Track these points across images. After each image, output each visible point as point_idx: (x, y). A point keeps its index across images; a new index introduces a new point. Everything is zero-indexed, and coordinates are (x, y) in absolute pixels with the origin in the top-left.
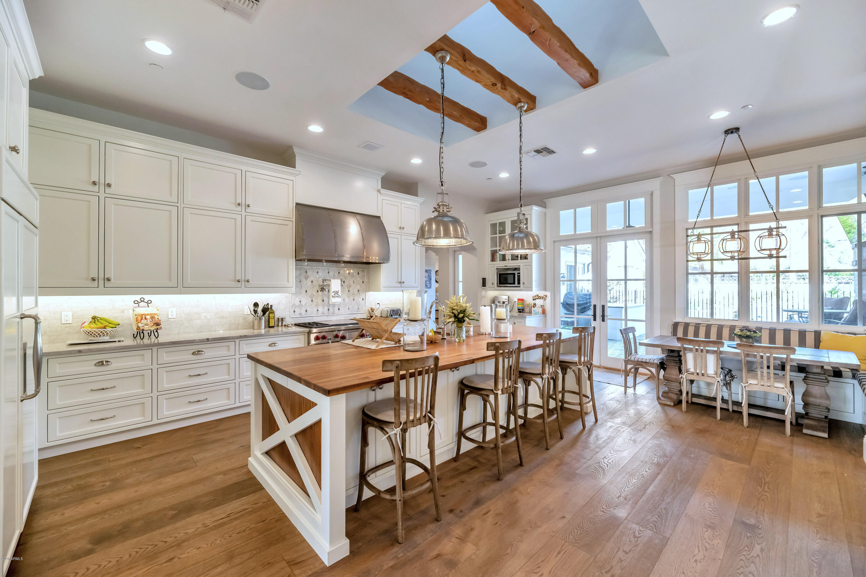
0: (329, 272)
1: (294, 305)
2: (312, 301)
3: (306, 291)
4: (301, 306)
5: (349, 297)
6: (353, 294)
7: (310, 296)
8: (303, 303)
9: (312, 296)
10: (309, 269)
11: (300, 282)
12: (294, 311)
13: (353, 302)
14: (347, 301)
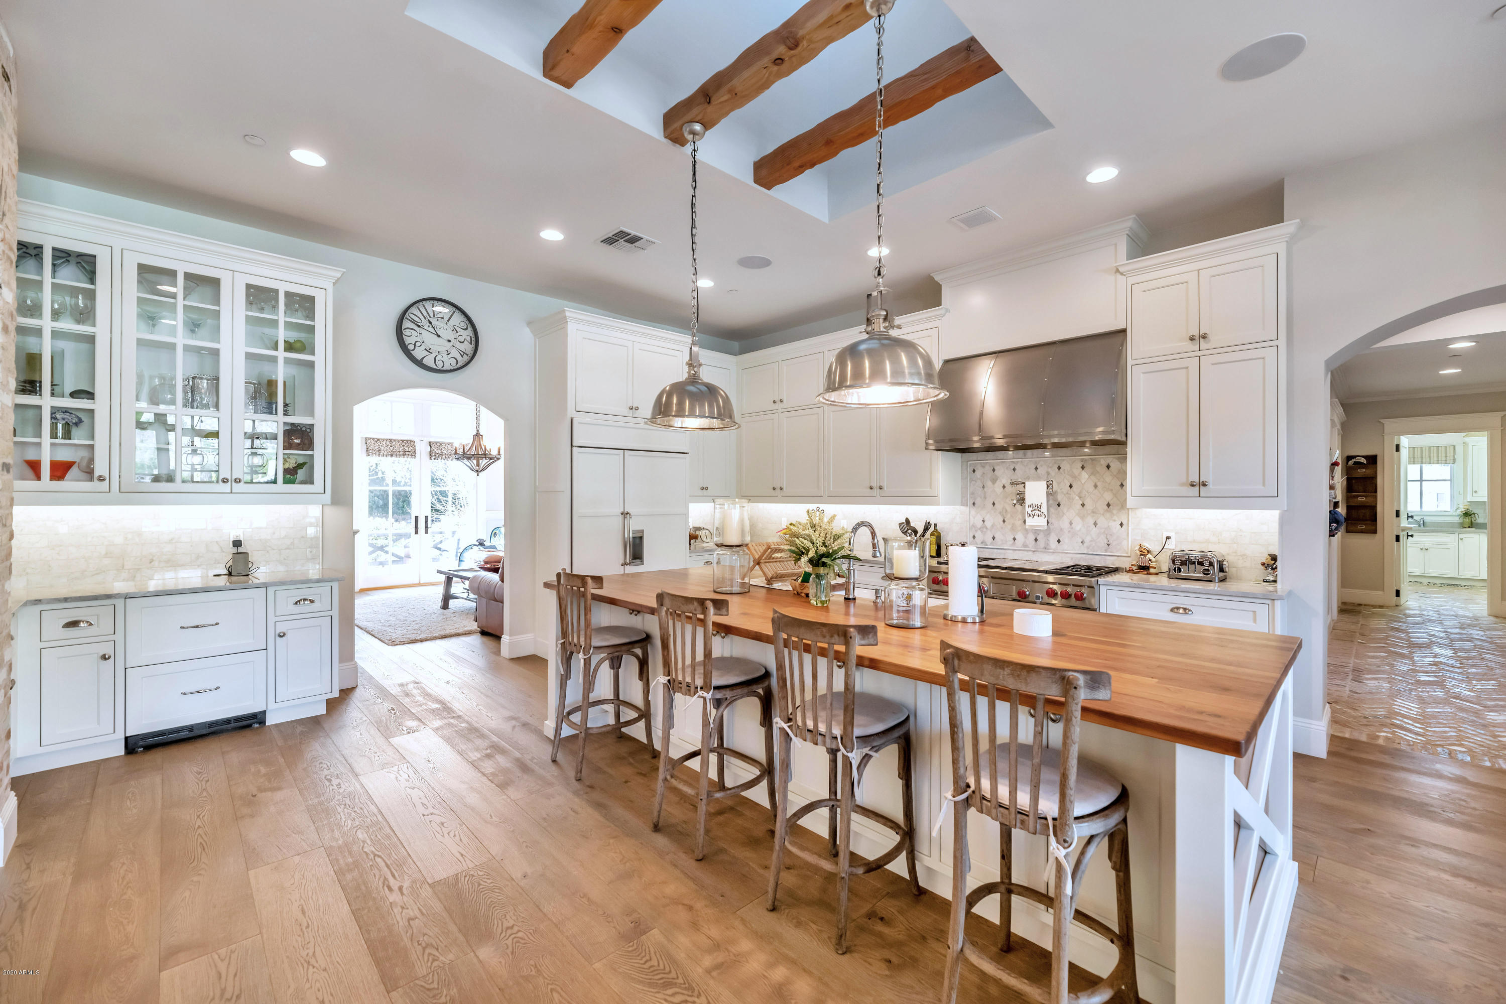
0: (1036, 468)
1: (973, 526)
2: (1004, 521)
3: (994, 504)
4: (985, 530)
5: (1083, 518)
6: (1093, 512)
7: (1000, 513)
8: (988, 524)
9: (1004, 513)
10: (998, 464)
11: (983, 487)
12: (974, 537)
13: (1095, 529)
14: (1078, 525)
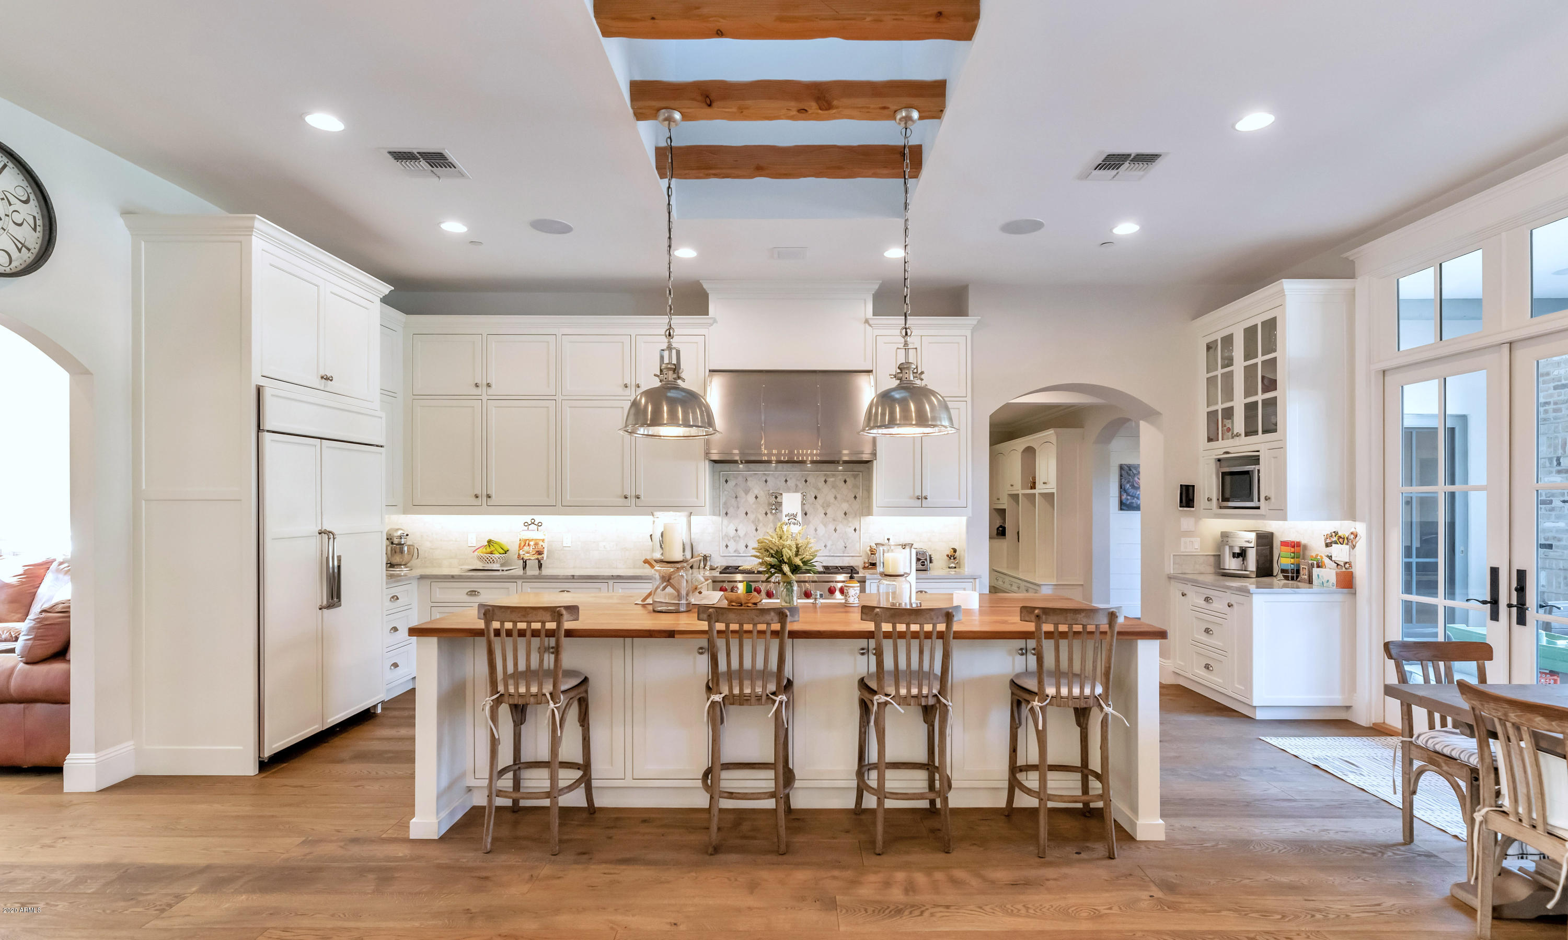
0: (786, 481)
1: (726, 535)
2: (757, 530)
3: (747, 514)
4: (738, 539)
5: (825, 526)
6: (834, 520)
7: (753, 522)
8: (741, 533)
9: (756, 522)
10: (751, 476)
11: (736, 497)
12: (727, 546)
13: (835, 534)
14: (822, 530)
